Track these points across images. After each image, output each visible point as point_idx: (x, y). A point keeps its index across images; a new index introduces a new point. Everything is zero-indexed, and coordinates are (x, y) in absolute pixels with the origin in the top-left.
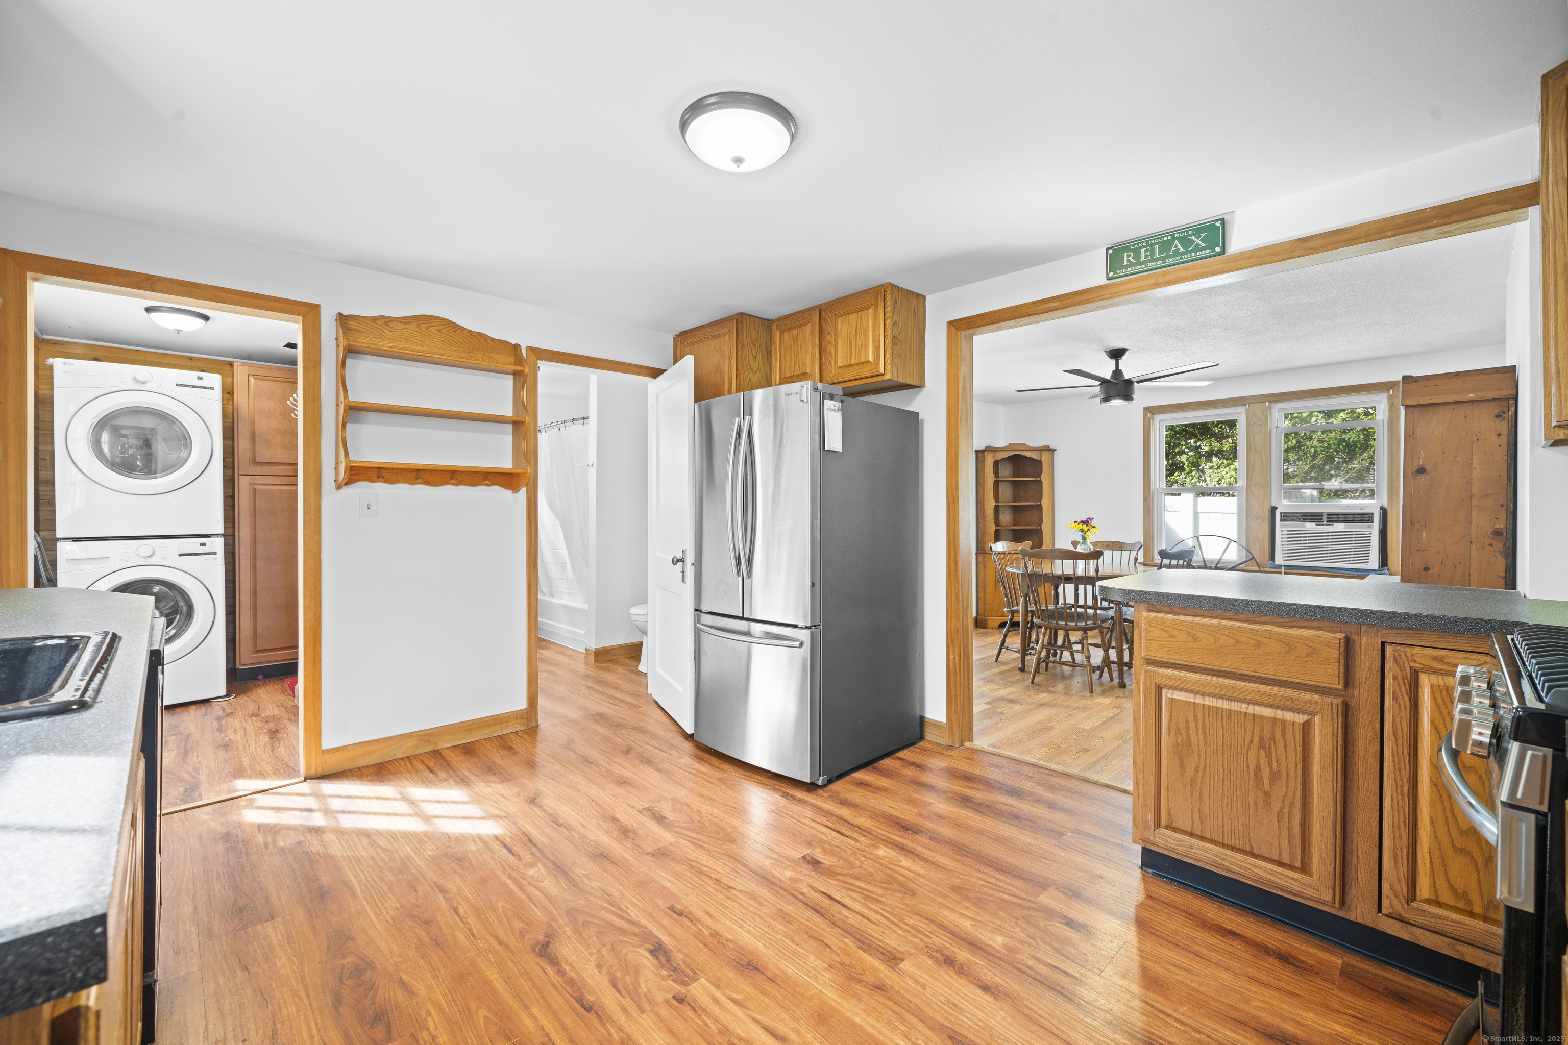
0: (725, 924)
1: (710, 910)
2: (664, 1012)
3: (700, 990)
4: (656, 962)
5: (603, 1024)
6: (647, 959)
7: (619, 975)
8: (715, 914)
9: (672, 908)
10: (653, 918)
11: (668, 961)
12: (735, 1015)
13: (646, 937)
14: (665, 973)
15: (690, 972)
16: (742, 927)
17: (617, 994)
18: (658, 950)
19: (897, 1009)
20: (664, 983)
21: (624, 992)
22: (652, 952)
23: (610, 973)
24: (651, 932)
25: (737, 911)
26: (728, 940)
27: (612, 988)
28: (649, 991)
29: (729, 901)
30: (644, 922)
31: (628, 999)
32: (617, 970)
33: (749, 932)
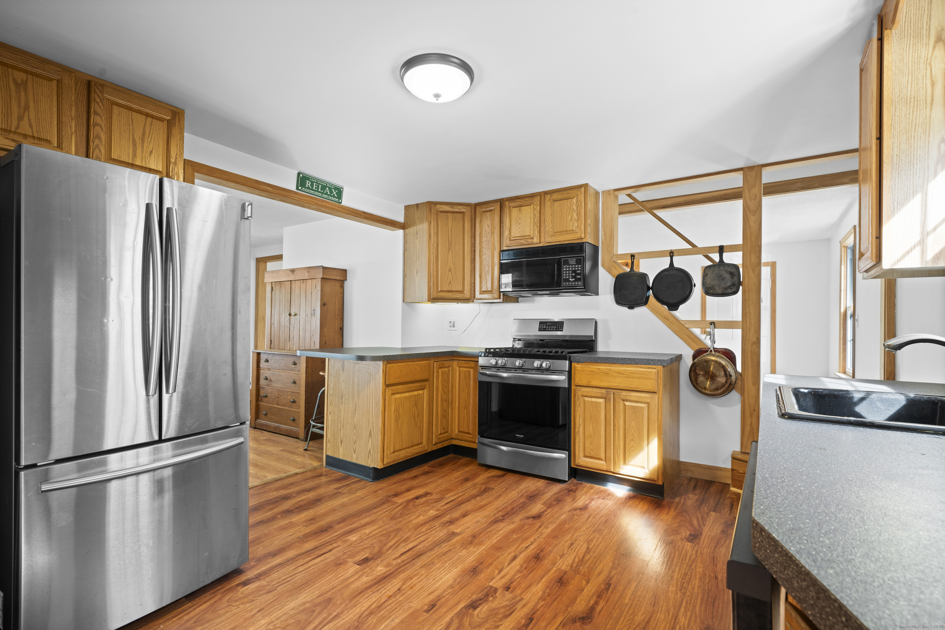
0: (440, 585)
1: (426, 593)
2: (518, 592)
3: (498, 583)
4: (484, 604)
5: (538, 610)
6: (482, 608)
7: (500, 616)
8: (430, 591)
9: (428, 611)
10: (440, 617)
11: (481, 600)
12: (509, 570)
13: (461, 615)
14: (491, 599)
15: (486, 590)
16: (441, 578)
17: (515, 612)
18: (474, 605)
19: (485, 532)
20: (499, 597)
21: (512, 610)
22: (475, 608)
23: (501, 620)
24: (456, 614)
25: (426, 582)
26: (455, 581)
27: (512, 615)
28: (507, 600)
29: (415, 588)
30: (447, 619)
31: (517, 606)
32: (497, 618)
33: (446, 575)
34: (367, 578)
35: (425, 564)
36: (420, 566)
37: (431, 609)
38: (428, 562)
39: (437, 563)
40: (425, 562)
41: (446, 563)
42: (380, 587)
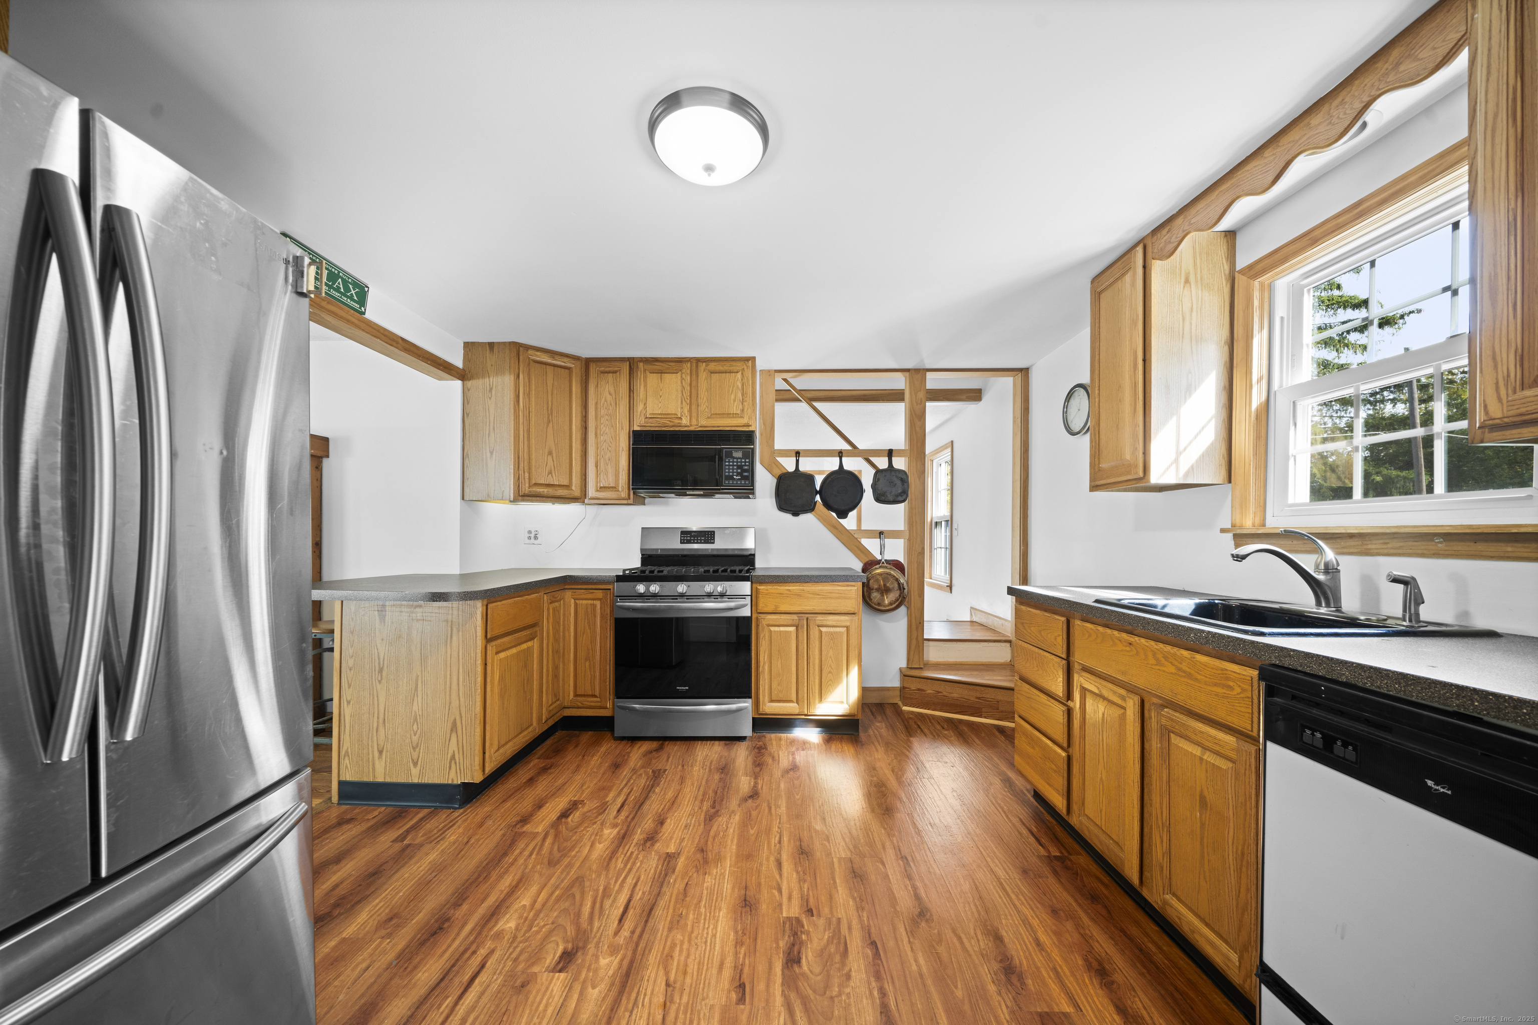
0: (722, 948)
1: (714, 971)
2: (826, 910)
3: (792, 909)
4: (803, 950)
5: (869, 926)
6: (806, 957)
7: (837, 958)
8: (716, 963)
9: (741, 1000)
10: (767, 1001)
11: (793, 945)
12: (788, 884)
13: (791, 981)
14: (804, 937)
15: (787, 926)
16: (714, 936)
17: (848, 942)
18: (793, 959)
19: (711, 839)
20: (811, 930)
21: (842, 941)
22: (798, 961)
23: (843, 964)
24: (783, 984)
25: (698, 952)
26: (736, 932)
27: (849, 949)
28: (825, 930)
29: (689, 970)
30: (779, 1000)
31: (843, 933)
32: (836, 963)
33: (716, 927)
34: (597, 990)
35: (671, 922)
36: (666, 930)
37: (744, 994)
38: (673, 916)
39: (687, 914)
40: (669, 919)
41: (700, 907)
42: (634, 995)
